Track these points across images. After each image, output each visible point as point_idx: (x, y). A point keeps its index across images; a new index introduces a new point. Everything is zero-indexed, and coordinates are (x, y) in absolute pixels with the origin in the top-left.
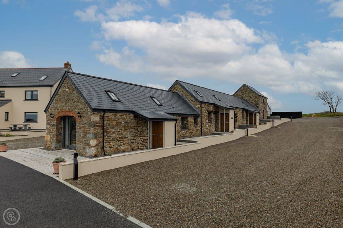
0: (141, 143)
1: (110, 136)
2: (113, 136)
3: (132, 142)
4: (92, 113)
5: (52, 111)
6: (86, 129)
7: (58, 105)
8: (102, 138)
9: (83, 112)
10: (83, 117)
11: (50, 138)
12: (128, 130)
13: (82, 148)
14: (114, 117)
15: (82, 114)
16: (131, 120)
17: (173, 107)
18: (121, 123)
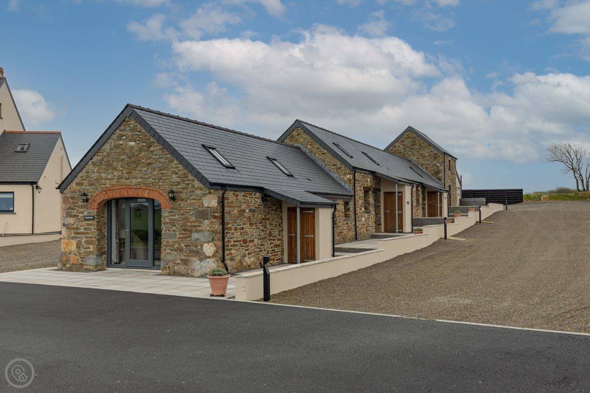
0: (271, 253)
1: (232, 238)
2: (234, 237)
3: (260, 250)
4: (206, 190)
5: (84, 187)
6: (189, 224)
7: (104, 175)
8: (222, 242)
9: (181, 191)
10: (182, 200)
11: (78, 247)
12: (254, 227)
13: (180, 262)
14: (235, 200)
15: (177, 194)
16: (257, 206)
17: (310, 180)
18: (244, 211)
